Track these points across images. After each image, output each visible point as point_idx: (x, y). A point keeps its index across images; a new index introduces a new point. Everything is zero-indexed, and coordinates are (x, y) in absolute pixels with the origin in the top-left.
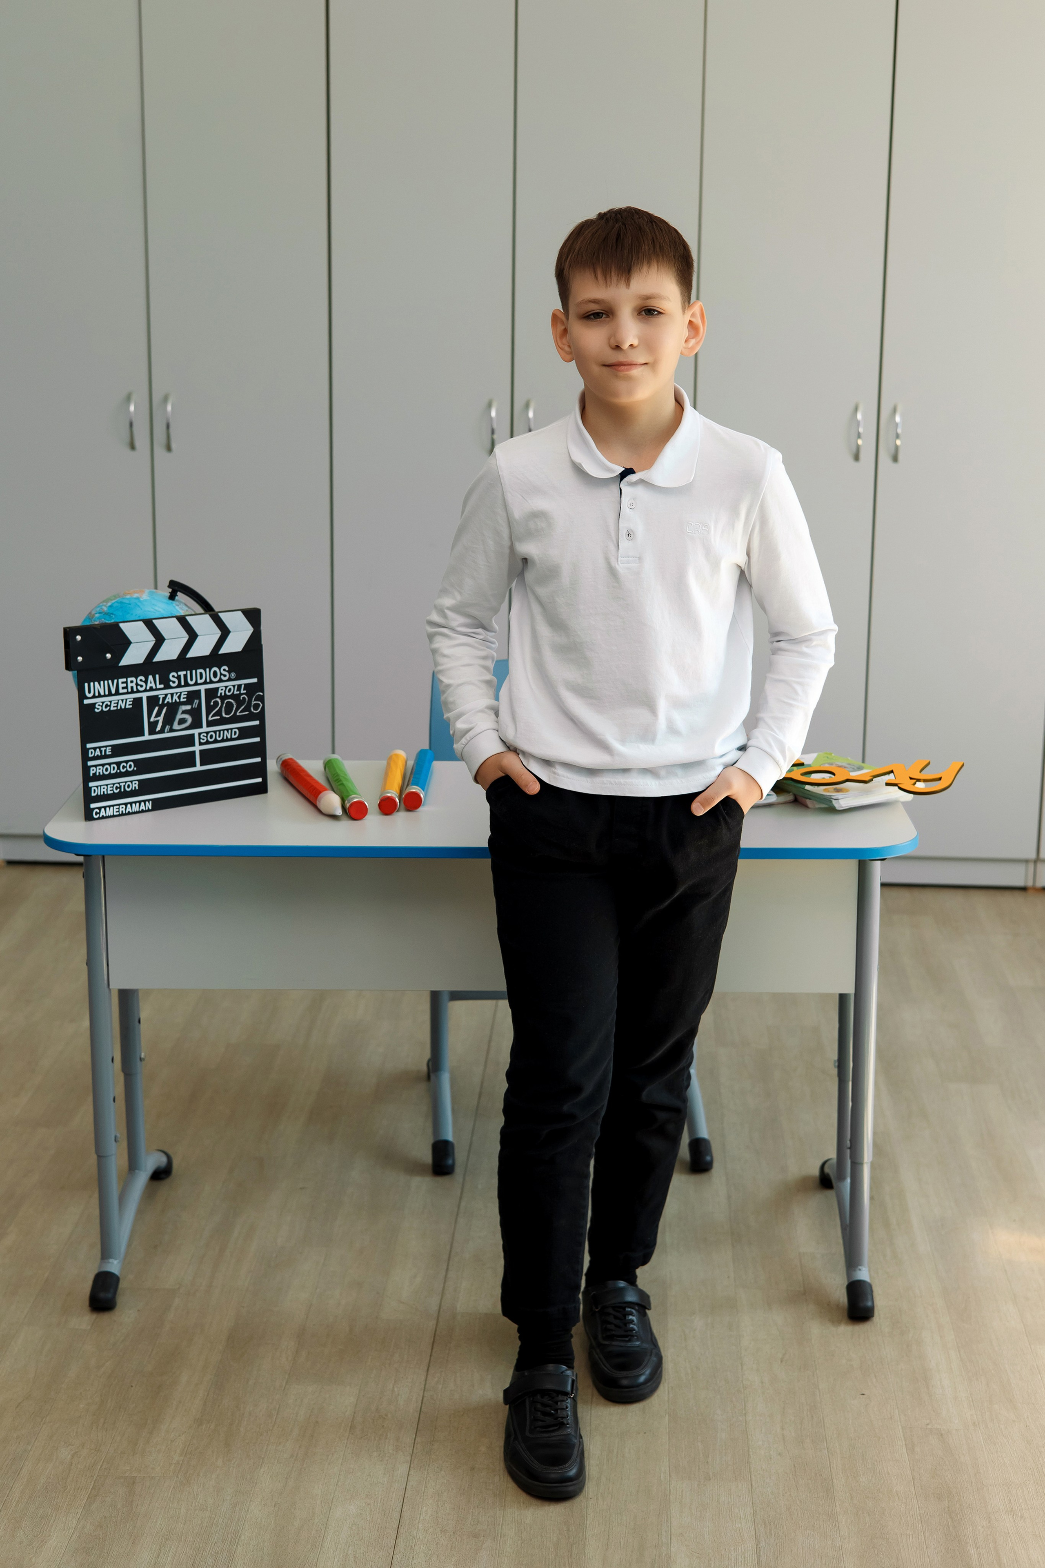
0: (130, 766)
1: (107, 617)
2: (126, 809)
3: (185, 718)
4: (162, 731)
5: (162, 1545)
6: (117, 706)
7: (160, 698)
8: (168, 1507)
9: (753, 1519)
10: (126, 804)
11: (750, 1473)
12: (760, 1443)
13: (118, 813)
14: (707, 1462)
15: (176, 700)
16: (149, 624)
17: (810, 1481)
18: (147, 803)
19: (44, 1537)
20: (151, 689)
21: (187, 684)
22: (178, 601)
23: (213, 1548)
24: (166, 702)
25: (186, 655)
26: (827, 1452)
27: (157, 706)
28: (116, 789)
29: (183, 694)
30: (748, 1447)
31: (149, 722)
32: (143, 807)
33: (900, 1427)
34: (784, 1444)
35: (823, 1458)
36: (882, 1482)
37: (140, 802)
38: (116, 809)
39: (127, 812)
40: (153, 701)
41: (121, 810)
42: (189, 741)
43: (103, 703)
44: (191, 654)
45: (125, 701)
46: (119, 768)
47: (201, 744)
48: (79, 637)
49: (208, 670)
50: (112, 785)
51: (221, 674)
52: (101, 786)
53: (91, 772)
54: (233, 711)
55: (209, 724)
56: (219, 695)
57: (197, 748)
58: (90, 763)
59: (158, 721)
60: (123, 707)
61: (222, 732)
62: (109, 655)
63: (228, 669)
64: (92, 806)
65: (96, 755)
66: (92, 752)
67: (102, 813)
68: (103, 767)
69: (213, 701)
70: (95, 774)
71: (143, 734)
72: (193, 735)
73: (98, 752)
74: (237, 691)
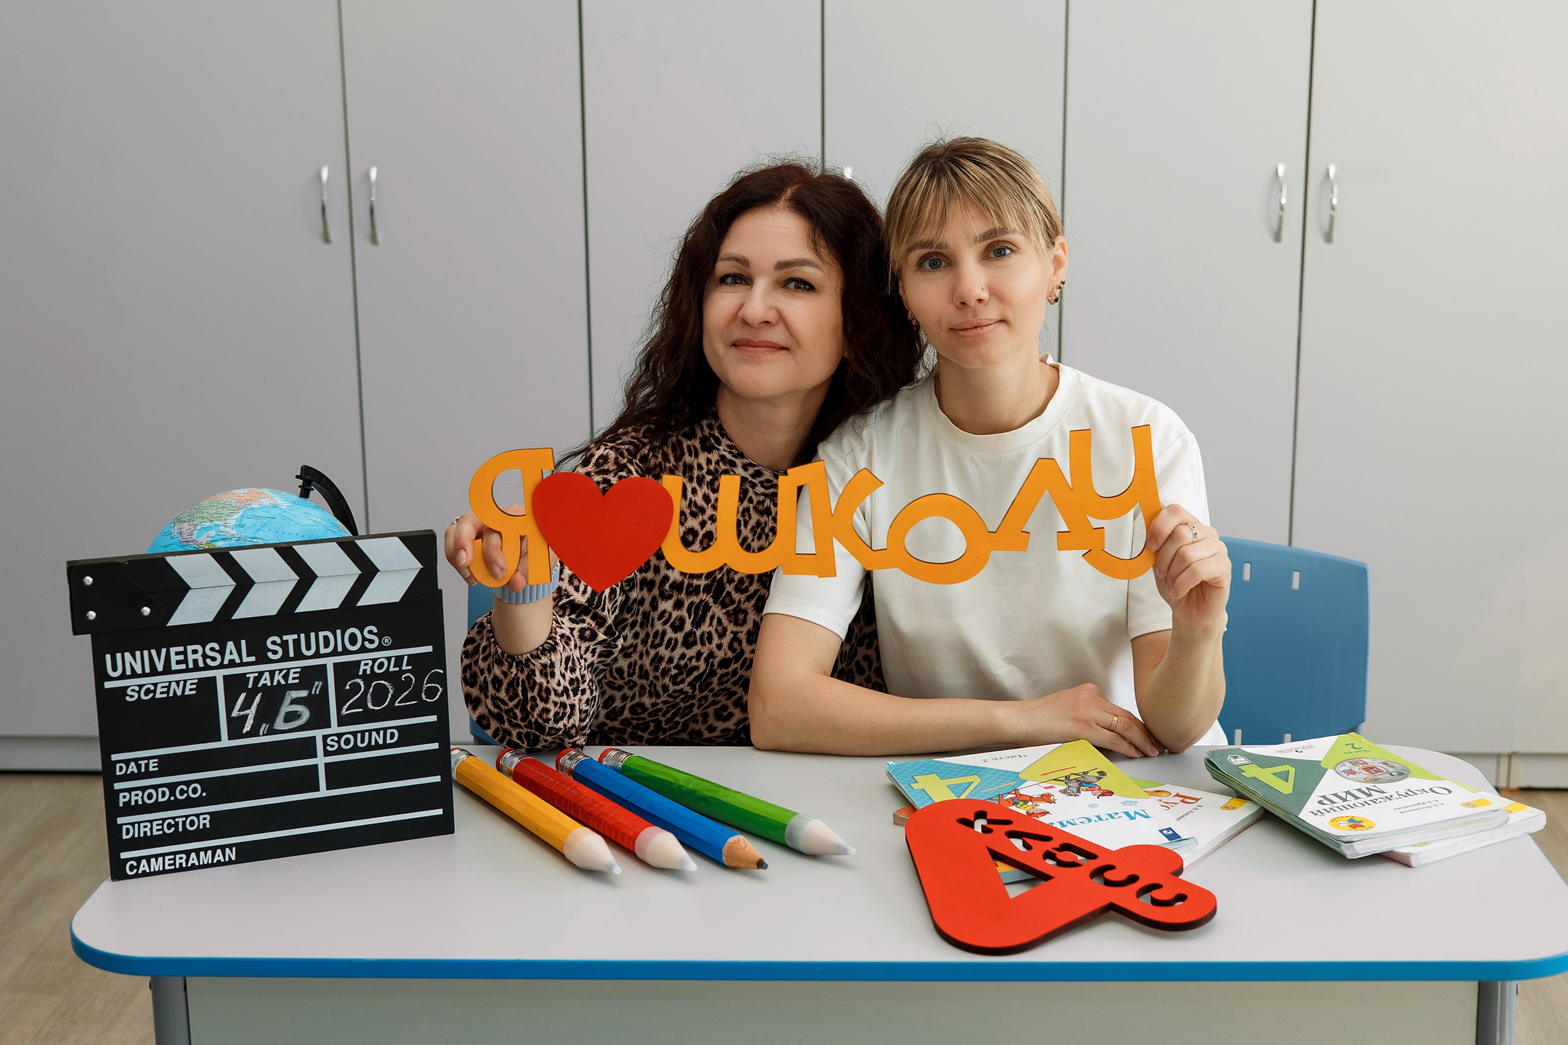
0: (195, 791)
2: (187, 861)
3: (297, 711)
4: (254, 732)
6: (167, 692)
7: (249, 678)
10: (188, 853)
13: (172, 868)
15: (278, 681)
16: (223, 558)
18: (228, 850)
20: (232, 664)
21: (299, 656)
24: (260, 685)
25: (295, 610)
27: (244, 692)
28: (169, 828)
29: (292, 671)
31: (229, 719)
32: (219, 856)
37: (214, 849)
38: (170, 860)
39: (189, 865)
40: (235, 684)
41: (178, 861)
42: (306, 748)
43: (141, 686)
44: (303, 607)
45: (182, 683)
46: (172, 793)
47: (327, 753)
48: (89, 580)
49: (339, 632)
50: (161, 822)
51: (364, 639)
52: (139, 823)
53: (122, 801)
54: (389, 699)
55: (342, 721)
56: (361, 673)
57: (321, 761)
58: (117, 786)
59: (247, 715)
60: (179, 693)
61: (367, 734)
62: (146, 610)
63: (375, 630)
64: (124, 855)
65: (129, 772)
66: (121, 769)
67: (144, 867)
68: (143, 792)
69: (350, 683)
70: (128, 804)
71: (218, 738)
72: (314, 739)
73: (133, 768)
74: (395, 666)
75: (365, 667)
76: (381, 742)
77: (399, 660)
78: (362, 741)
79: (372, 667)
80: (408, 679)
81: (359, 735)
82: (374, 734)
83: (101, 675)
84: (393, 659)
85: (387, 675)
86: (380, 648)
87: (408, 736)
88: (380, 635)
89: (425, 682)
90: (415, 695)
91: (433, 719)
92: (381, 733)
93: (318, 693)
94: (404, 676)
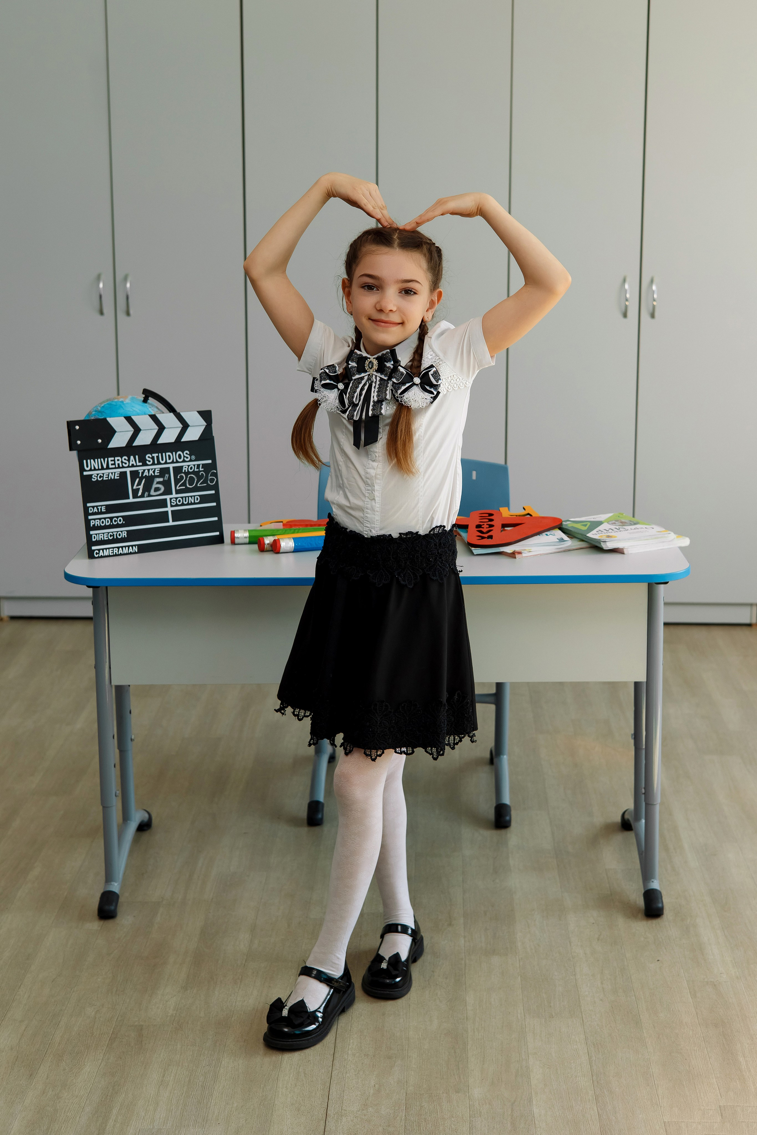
0: (120, 521)
1: (100, 414)
2: (118, 551)
3: (159, 487)
4: (142, 496)
5: (166, 1069)
6: (108, 477)
7: (139, 472)
8: (168, 1044)
9: (585, 1043)
10: (118, 548)
11: (581, 1012)
12: (587, 993)
13: (113, 554)
14: (551, 1006)
15: (151, 474)
16: (129, 419)
17: (624, 1017)
18: (134, 547)
19: (81, 1065)
20: (133, 466)
21: (159, 463)
22: (149, 404)
23: (202, 1070)
24: (144, 475)
25: (157, 441)
26: (634, 998)
27: (138, 478)
28: (110, 537)
29: (156, 470)
30: (579, 996)
31: (133, 490)
32: (131, 550)
33: (685, 981)
34: (604, 993)
35: (632, 1002)
36: (675, 1016)
37: (129, 547)
38: (111, 551)
39: (119, 553)
40: (134, 475)
41: (115, 552)
42: (163, 503)
43: (98, 474)
44: (160, 441)
45: (113, 474)
46: (111, 521)
47: (172, 506)
48: (77, 427)
49: (174, 453)
50: (107, 534)
51: (184, 457)
52: (99, 534)
53: (92, 524)
54: (195, 483)
55: (177, 492)
56: (183, 471)
57: (169, 509)
58: (90, 517)
59: (139, 489)
60: (112, 478)
61: (187, 498)
62: (100, 441)
63: (188, 453)
64: (93, 548)
65: (94, 512)
66: (91, 510)
67: (101, 553)
68: (100, 521)
69: (179, 475)
70: (94, 525)
71: (129, 498)
72: (166, 499)
73: (95, 510)
74: (197, 469)
75: (185, 469)
76: (193, 502)
77: (198, 466)
78: (186, 501)
79: (188, 469)
81: (184, 498)
82: (190, 498)
83: (82, 469)
84: (196, 466)
85: (194, 472)
86: (191, 461)
87: (204, 499)
88: (190, 455)
89: (209, 476)
90: (205, 481)
91: (213, 492)
92: (193, 497)
93: (167, 479)
94: (201, 473)
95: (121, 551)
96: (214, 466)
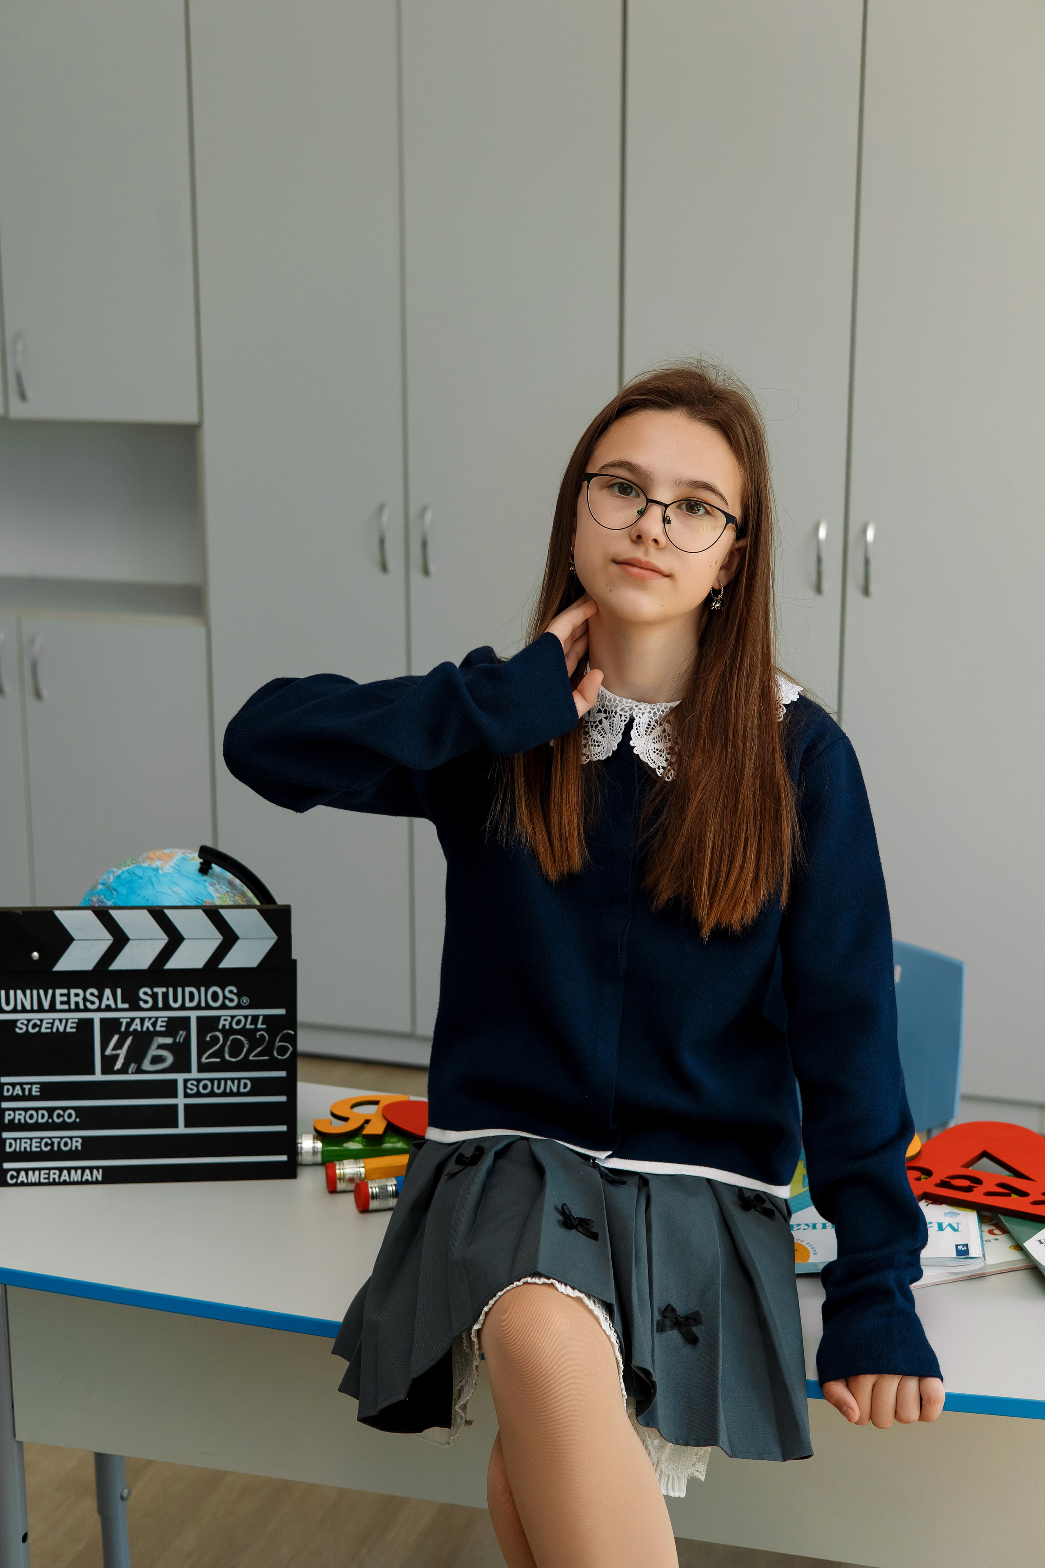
0: (70, 1116)
2: (60, 1177)
3: (163, 1055)
4: (124, 1070)
6: (48, 1028)
7: (122, 1023)
10: (61, 1170)
13: (47, 1181)
15: (148, 1028)
16: (103, 915)
18: (95, 1171)
20: (108, 1008)
21: (167, 1007)
22: (213, 880)
24: (131, 1029)
25: (164, 967)
27: (117, 1034)
28: (46, 1146)
29: (160, 1020)
31: (103, 1056)
32: (87, 1175)
37: (83, 1169)
38: (45, 1174)
39: (61, 1180)
40: (110, 1027)
41: (52, 1176)
42: (169, 1089)
43: (29, 1021)
44: (172, 964)
45: (64, 1022)
46: (50, 1116)
47: (187, 1095)
49: (203, 989)
50: (39, 1140)
51: (225, 997)
52: (21, 1139)
53: (7, 1119)
54: (244, 1053)
55: (202, 1068)
56: (220, 1027)
57: (181, 1101)
58: (4, 1105)
59: (119, 1054)
60: (61, 1029)
61: (223, 1082)
62: (35, 955)
63: (235, 990)
64: (6, 1166)
65: (14, 1094)
66: (8, 1090)
67: (22, 1177)
68: (26, 1113)
69: (210, 1035)
70: (12, 1121)
71: (92, 1072)
72: (175, 1082)
73: (18, 1091)
74: (251, 1024)
75: (225, 1023)
76: (235, 1090)
77: (255, 1019)
78: (219, 1088)
79: (231, 1023)
80: (262, 1036)
81: (216, 1082)
82: (229, 1082)
84: (250, 1018)
85: (243, 1031)
86: (239, 1007)
87: (259, 1086)
88: (239, 995)
89: (277, 1040)
90: (267, 1051)
91: (283, 1074)
92: (236, 1082)
93: (181, 1041)
94: (259, 1033)
95: (65, 1176)
96: (290, 1020)
